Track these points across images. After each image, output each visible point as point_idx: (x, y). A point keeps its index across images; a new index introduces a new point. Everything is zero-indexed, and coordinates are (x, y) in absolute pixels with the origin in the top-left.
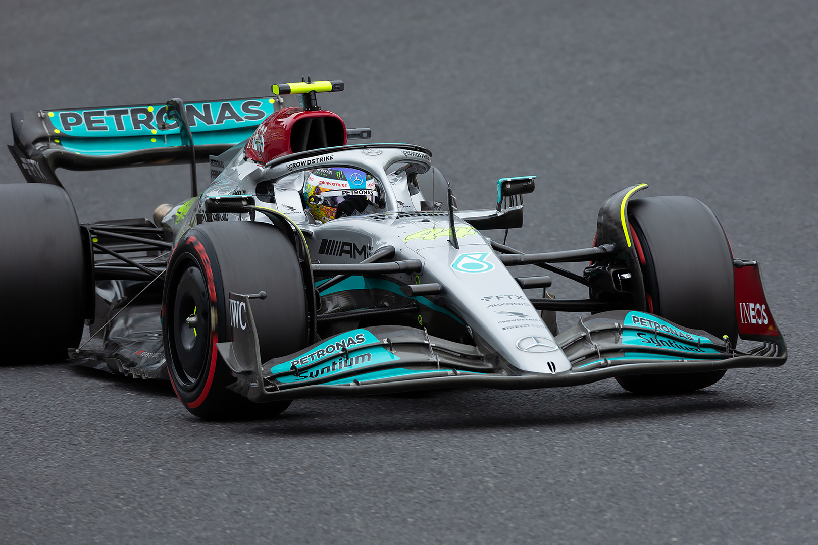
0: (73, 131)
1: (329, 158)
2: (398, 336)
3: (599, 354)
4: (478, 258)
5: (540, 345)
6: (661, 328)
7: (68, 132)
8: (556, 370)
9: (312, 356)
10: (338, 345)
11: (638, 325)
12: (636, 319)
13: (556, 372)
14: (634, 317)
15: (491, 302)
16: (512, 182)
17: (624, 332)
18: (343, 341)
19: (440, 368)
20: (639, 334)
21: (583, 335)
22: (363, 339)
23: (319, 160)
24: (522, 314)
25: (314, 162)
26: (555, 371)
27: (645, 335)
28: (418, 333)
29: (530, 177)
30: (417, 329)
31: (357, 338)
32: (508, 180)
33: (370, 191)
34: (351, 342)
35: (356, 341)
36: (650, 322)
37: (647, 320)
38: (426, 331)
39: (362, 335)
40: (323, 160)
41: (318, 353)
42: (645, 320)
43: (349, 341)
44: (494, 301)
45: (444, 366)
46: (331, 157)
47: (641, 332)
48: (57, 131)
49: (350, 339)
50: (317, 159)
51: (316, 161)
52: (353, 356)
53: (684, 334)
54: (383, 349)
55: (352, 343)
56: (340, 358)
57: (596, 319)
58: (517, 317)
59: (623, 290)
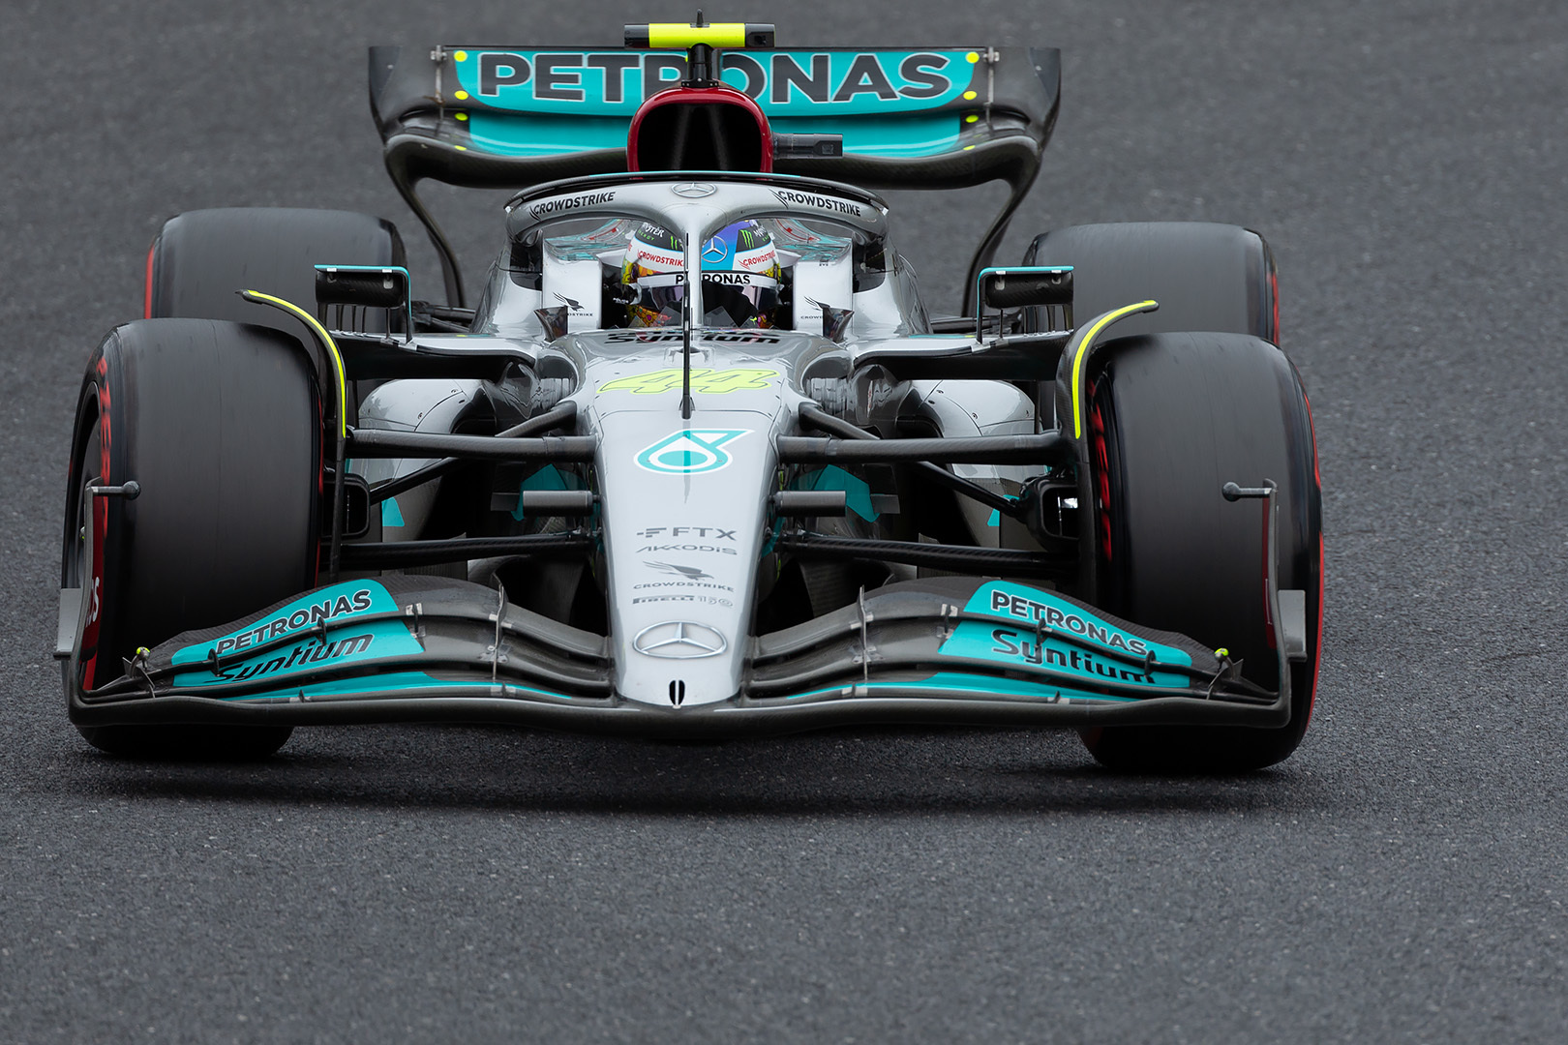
0: (503, 97)
1: (606, 197)
2: (440, 601)
3: (866, 672)
4: (709, 442)
5: (683, 643)
6: (1064, 622)
7: (489, 100)
8: (684, 700)
9: (261, 631)
10: (316, 610)
11: (1005, 613)
12: (1001, 600)
13: (684, 703)
14: (996, 595)
15: (656, 540)
16: (1008, 277)
17: (962, 627)
18: (327, 604)
19: (497, 678)
20: (997, 634)
21: (853, 626)
22: (367, 602)
23: (587, 199)
24: (700, 571)
25: (578, 203)
26: (680, 701)
27: (1015, 635)
28: (486, 597)
29: (1057, 270)
30: (486, 588)
31: (357, 600)
32: (998, 273)
33: (742, 276)
34: (342, 606)
35: (352, 604)
36: (1038, 607)
37: (1031, 604)
38: (501, 595)
39: (366, 593)
40: (595, 201)
41: (274, 624)
42: (1025, 602)
43: (339, 605)
44: (664, 538)
45: (505, 673)
46: (610, 196)
47: (1003, 628)
48: (461, 95)
49: (343, 600)
50: (584, 198)
51: (581, 201)
52: (337, 639)
53: (1127, 639)
54: (403, 626)
55: (343, 610)
56: (315, 639)
57: (903, 593)
58: (683, 578)
59: (1064, 534)
